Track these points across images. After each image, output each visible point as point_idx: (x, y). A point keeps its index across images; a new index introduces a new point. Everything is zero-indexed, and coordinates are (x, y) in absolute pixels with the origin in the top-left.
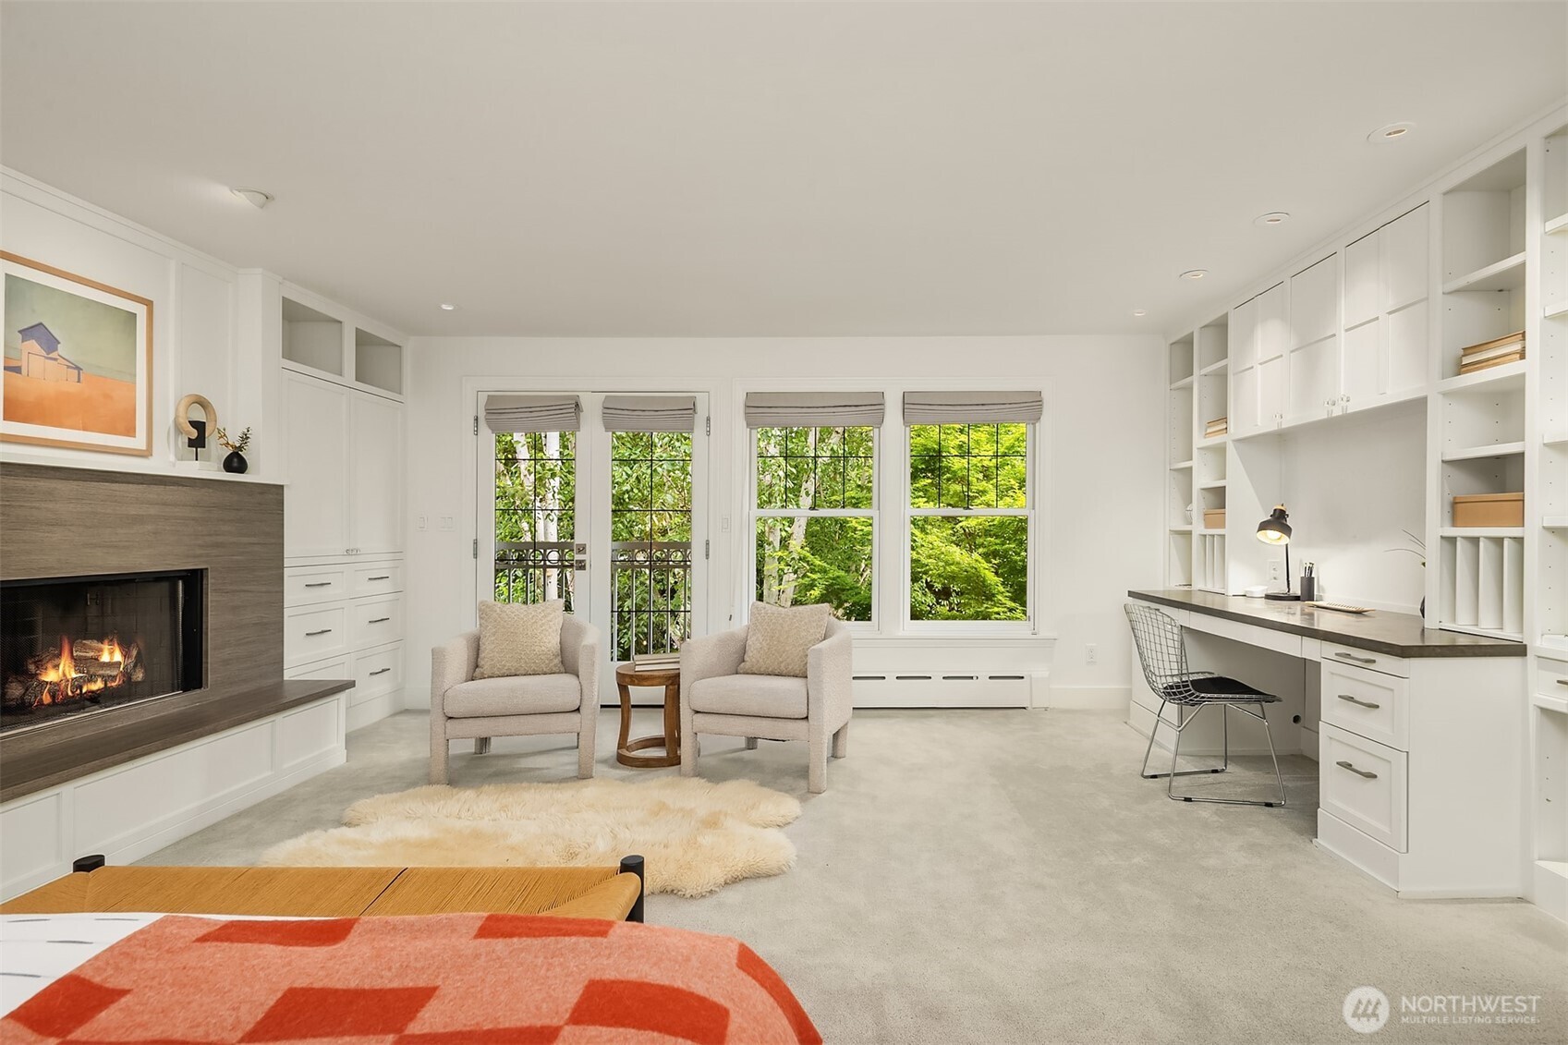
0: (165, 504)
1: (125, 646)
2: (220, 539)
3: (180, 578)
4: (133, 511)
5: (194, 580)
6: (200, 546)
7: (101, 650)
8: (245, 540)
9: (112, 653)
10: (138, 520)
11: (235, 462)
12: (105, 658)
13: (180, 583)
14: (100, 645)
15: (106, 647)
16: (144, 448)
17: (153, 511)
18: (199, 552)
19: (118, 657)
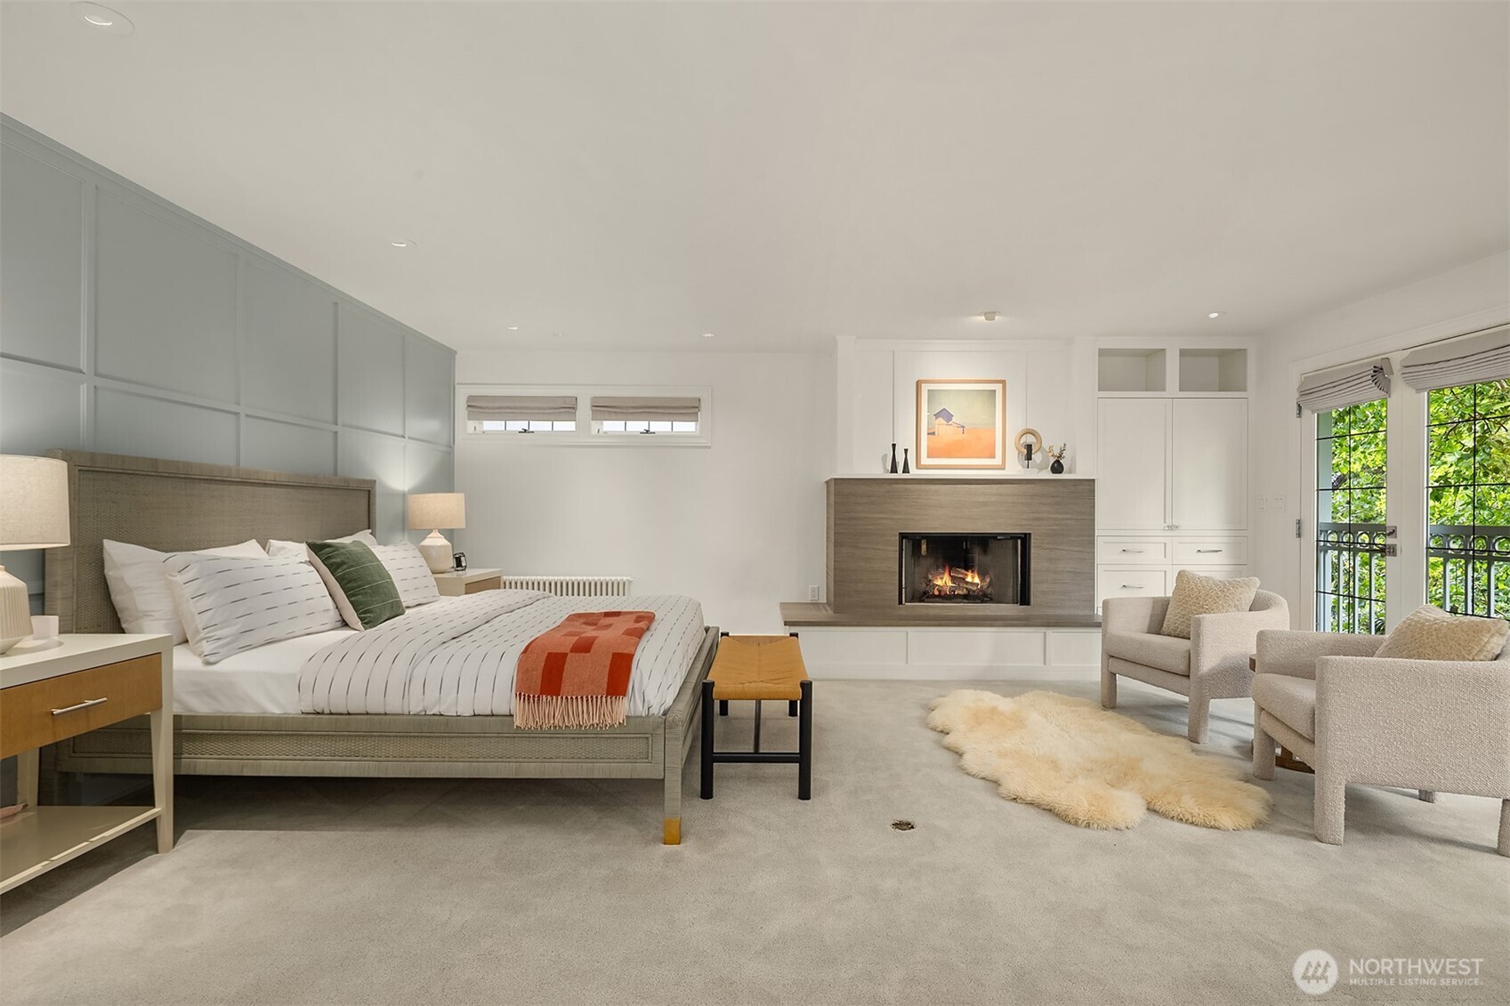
0: (1001, 495)
1: (982, 575)
2: (1040, 515)
3: (1019, 538)
4: (981, 499)
5: (1025, 538)
6: (1025, 519)
7: (967, 575)
8: (1060, 516)
9: (973, 578)
10: (984, 504)
11: (1057, 467)
12: (969, 579)
13: (1019, 541)
14: (966, 572)
15: (970, 574)
16: (1001, 463)
17: (993, 499)
18: (1023, 523)
19: (977, 580)
